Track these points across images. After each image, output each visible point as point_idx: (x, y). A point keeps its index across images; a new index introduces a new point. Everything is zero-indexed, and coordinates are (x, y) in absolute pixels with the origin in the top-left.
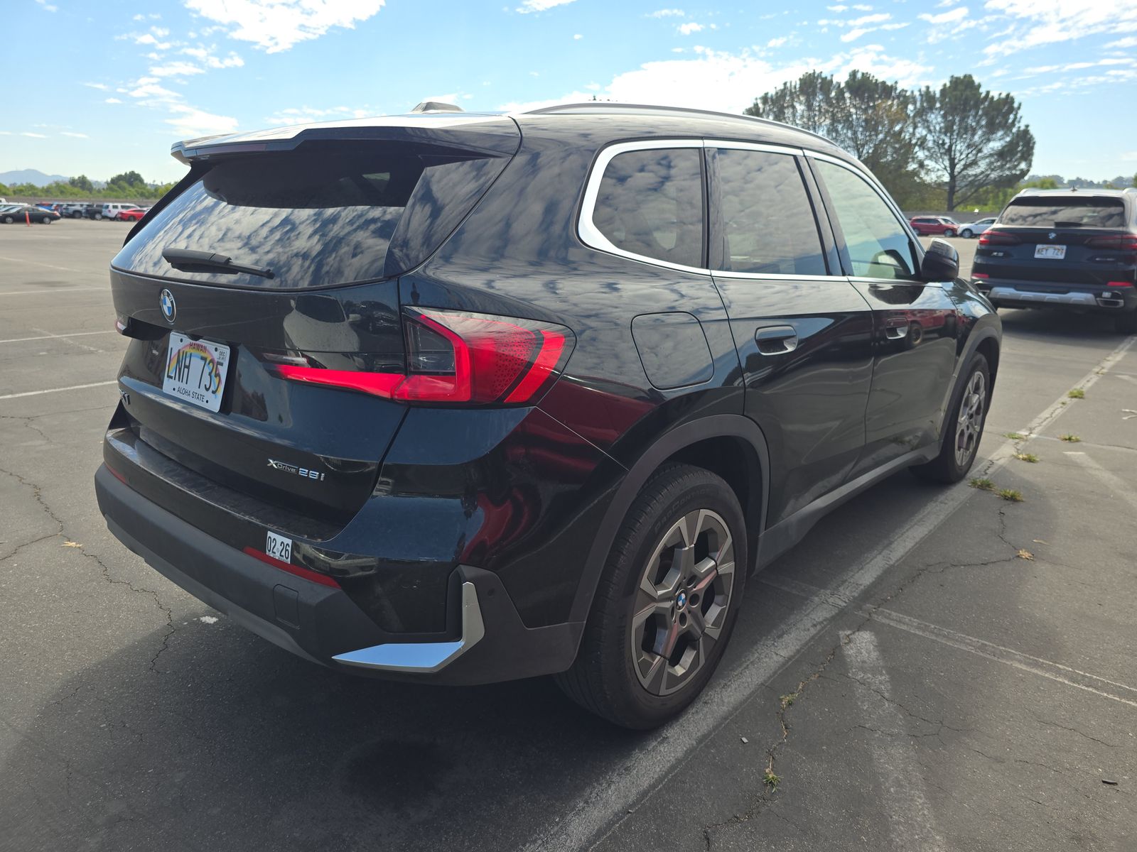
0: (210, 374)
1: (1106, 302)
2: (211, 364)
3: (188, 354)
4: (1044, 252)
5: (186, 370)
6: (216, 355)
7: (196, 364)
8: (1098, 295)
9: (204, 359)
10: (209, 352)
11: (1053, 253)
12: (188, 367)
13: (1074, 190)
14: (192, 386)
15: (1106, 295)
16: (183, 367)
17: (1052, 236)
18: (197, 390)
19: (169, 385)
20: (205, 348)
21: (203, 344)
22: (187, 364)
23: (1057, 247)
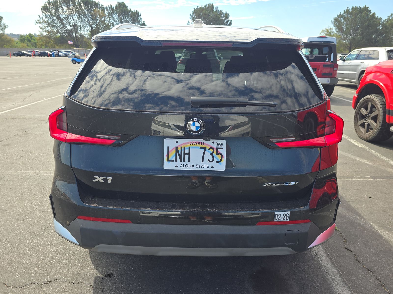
0: (211, 154)
2: (212, 150)
5: (187, 155)
9: (203, 148)
10: (207, 144)
16: (183, 154)
18: (202, 164)
19: (169, 166)
20: (203, 143)
21: (200, 141)
22: (187, 152)
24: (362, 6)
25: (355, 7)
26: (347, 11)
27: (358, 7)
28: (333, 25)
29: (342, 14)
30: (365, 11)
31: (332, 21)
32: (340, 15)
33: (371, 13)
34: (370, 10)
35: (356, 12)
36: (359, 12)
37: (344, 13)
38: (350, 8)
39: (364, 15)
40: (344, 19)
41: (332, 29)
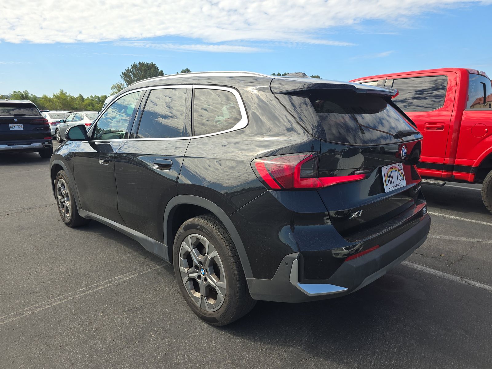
0: (400, 175)
1: (46, 146)
2: (399, 171)
3: (391, 172)
4: (14, 127)
5: (392, 178)
6: (399, 167)
7: (394, 174)
8: (43, 143)
9: (396, 171)
10: (397, 167)
11: (18, 127)
12: (392, 177)
13: (7, 100)
14: (396, 182)
15: (46, 143)
16: (390, 177)
17: (16, 120)
18: (398, 183)
19: (387, 189)
20: (395, 167)
21: (394, 166)
22: (391, 176)
23: (19, 125)
24: (149, 62)
25: (141, 63)
26: (134, 66)
27: (145, 63)
28: (123, 80)
29: (130, 69)
30: (153, 68)
31: (121, 76)
32: (128, 70)
33: (159, 70)
34: (157, 67)
35: (144, 68)
36: (147, 68)
37: (132, 68)
38: (137, 63)
39: (153, 71)
40: (134, 74)
41: (123, 85)
